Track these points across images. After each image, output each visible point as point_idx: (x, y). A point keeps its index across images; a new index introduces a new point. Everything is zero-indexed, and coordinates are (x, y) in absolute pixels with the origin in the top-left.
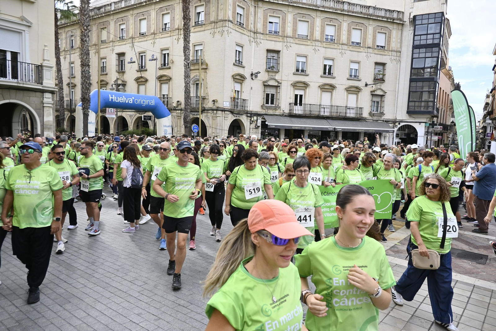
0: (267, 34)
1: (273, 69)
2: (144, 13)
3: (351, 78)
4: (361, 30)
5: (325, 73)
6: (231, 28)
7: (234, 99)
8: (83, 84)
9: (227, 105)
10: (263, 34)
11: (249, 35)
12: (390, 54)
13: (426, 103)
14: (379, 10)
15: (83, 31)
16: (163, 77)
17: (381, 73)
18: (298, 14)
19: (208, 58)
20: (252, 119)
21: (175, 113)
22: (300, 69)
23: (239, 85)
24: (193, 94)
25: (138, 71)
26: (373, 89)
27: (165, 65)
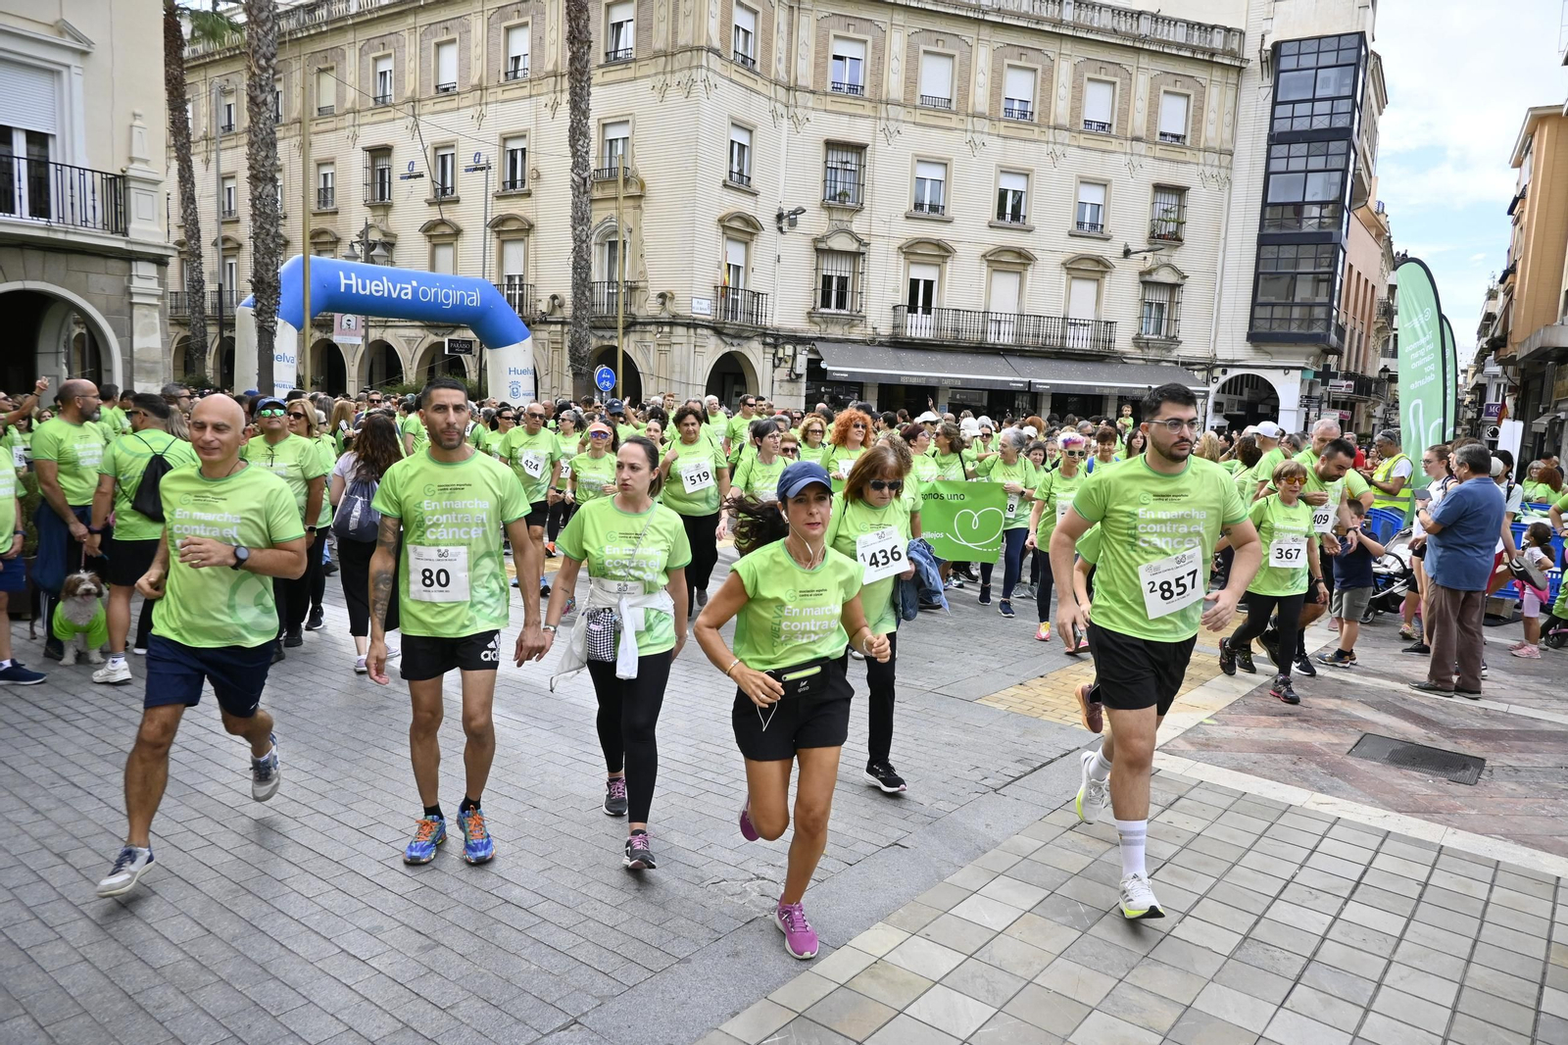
0: (826, 94)
1: (844, 202)
2: (448, 24)
3: (1080, 232)
4: (1114, 83)
5: (1001, 214)
6: (715, 72)
7: (723, 292)
8: (258, 237)
9: (703, 307)
10: (813, 92)
11: (773, 96)
12: (1201, 161)
13: (1307, 309)
14: (1169, 23)
15: (257, 71)
16: (509, 223)
17: (1172, 216)
18: (924, 34)
19: (644, 164)
20: (780, 355)
21: (544, 333)
22: (927, 202)
23: (740, 249)
24: (598, 273)
25: (430, 204)
26: (1148, 265)
27: (513, 185)
